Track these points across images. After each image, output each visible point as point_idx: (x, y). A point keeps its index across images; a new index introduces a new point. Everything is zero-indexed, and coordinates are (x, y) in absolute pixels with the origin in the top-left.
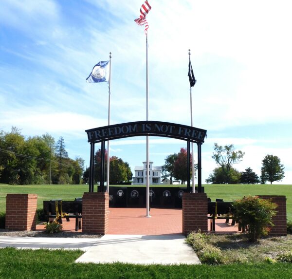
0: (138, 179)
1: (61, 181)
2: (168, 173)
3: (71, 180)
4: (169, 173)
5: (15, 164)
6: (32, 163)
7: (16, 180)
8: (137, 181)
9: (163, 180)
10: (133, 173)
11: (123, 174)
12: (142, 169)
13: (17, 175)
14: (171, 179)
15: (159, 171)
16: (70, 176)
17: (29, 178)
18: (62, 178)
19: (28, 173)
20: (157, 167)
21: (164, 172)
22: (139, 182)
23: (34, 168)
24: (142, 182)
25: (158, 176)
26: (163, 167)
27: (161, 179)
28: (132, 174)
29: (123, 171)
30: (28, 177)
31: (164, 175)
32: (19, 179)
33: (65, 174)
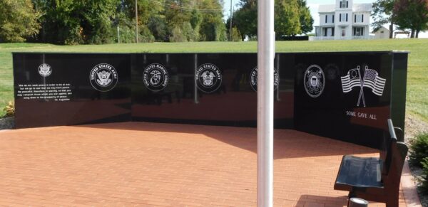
0: (325, 29)
1: (174, 36)
2: (385, 16)
3: (196, 33)
4: (389, 16)
5: (71, 6)
6: (104, 4)
7: (76, 36)
8: (322, 32)
9: (375, 30)
10: (313, 18)
11: (292, 21)
12: (334, 10)
13: (78, 26)
14: (391, 27)
15: (367, 12)
16: (194, 26)
17: (101, 32)
18: (177, 30)
19: (98, 23)
20: (363, 5)
21: (378, 14)
22: (326, 35)
23: (110, 13)
24: (333, 35)
25: (364, 24)
26: (374, 5)
27: (371, 29)
28: (312, 21)
29: (292, 15)
30: (98, 31)
31: (378, 20)
32: (82, 34)
33: (184, 23)
